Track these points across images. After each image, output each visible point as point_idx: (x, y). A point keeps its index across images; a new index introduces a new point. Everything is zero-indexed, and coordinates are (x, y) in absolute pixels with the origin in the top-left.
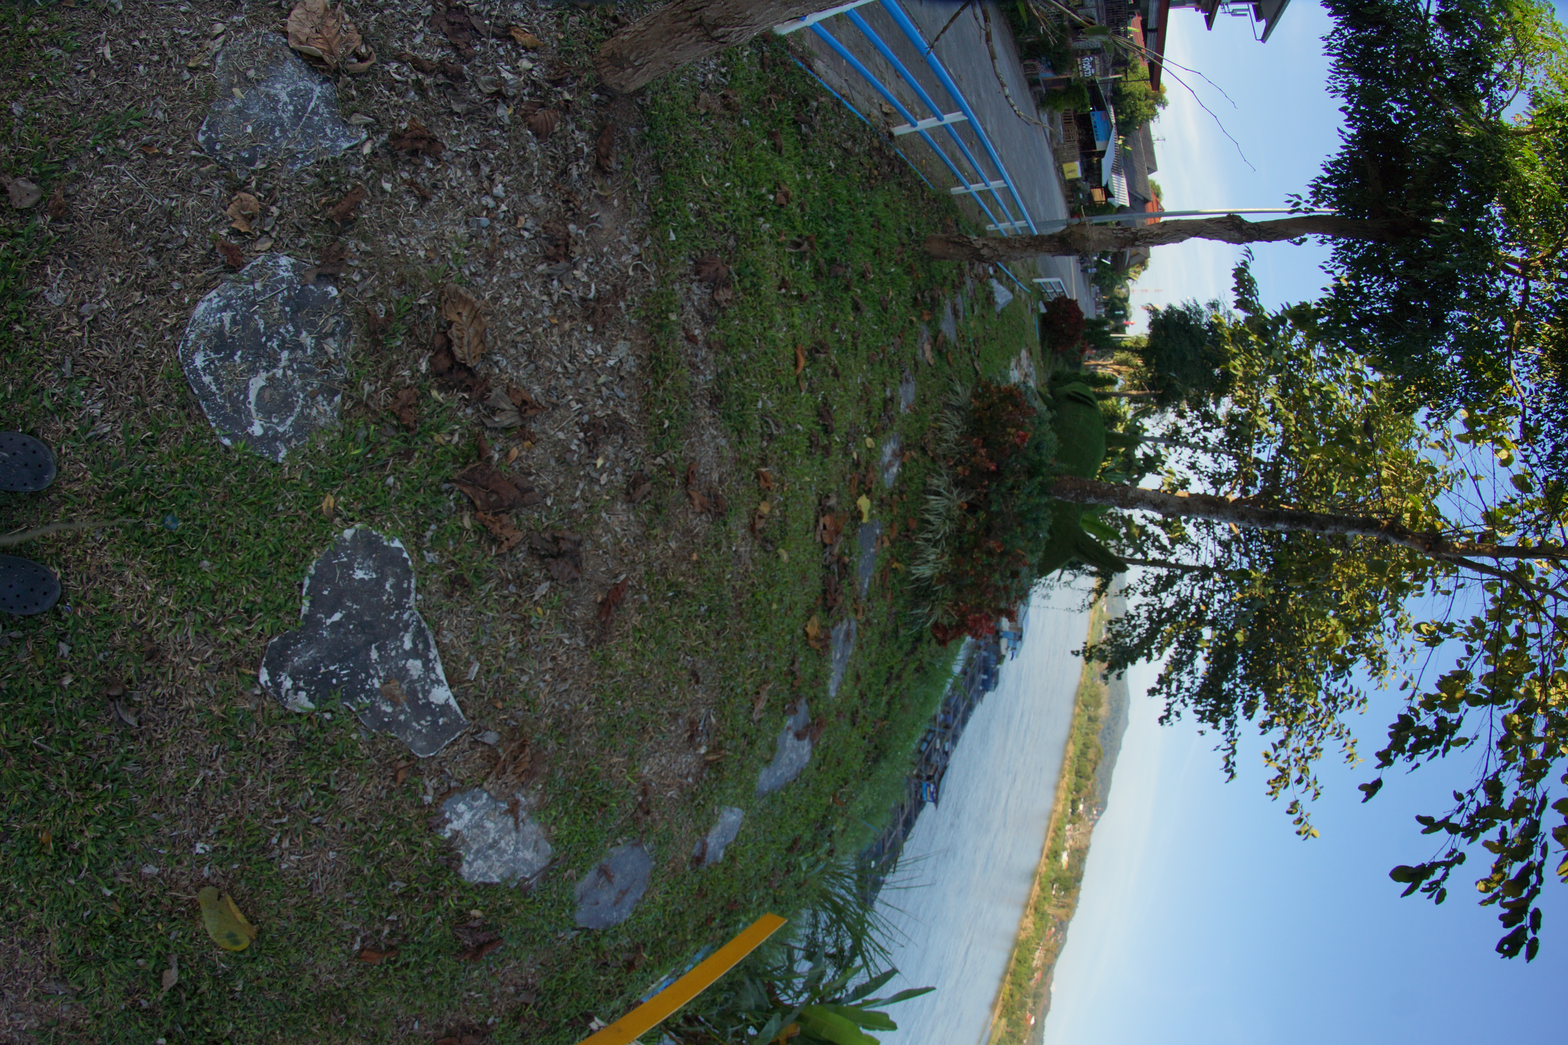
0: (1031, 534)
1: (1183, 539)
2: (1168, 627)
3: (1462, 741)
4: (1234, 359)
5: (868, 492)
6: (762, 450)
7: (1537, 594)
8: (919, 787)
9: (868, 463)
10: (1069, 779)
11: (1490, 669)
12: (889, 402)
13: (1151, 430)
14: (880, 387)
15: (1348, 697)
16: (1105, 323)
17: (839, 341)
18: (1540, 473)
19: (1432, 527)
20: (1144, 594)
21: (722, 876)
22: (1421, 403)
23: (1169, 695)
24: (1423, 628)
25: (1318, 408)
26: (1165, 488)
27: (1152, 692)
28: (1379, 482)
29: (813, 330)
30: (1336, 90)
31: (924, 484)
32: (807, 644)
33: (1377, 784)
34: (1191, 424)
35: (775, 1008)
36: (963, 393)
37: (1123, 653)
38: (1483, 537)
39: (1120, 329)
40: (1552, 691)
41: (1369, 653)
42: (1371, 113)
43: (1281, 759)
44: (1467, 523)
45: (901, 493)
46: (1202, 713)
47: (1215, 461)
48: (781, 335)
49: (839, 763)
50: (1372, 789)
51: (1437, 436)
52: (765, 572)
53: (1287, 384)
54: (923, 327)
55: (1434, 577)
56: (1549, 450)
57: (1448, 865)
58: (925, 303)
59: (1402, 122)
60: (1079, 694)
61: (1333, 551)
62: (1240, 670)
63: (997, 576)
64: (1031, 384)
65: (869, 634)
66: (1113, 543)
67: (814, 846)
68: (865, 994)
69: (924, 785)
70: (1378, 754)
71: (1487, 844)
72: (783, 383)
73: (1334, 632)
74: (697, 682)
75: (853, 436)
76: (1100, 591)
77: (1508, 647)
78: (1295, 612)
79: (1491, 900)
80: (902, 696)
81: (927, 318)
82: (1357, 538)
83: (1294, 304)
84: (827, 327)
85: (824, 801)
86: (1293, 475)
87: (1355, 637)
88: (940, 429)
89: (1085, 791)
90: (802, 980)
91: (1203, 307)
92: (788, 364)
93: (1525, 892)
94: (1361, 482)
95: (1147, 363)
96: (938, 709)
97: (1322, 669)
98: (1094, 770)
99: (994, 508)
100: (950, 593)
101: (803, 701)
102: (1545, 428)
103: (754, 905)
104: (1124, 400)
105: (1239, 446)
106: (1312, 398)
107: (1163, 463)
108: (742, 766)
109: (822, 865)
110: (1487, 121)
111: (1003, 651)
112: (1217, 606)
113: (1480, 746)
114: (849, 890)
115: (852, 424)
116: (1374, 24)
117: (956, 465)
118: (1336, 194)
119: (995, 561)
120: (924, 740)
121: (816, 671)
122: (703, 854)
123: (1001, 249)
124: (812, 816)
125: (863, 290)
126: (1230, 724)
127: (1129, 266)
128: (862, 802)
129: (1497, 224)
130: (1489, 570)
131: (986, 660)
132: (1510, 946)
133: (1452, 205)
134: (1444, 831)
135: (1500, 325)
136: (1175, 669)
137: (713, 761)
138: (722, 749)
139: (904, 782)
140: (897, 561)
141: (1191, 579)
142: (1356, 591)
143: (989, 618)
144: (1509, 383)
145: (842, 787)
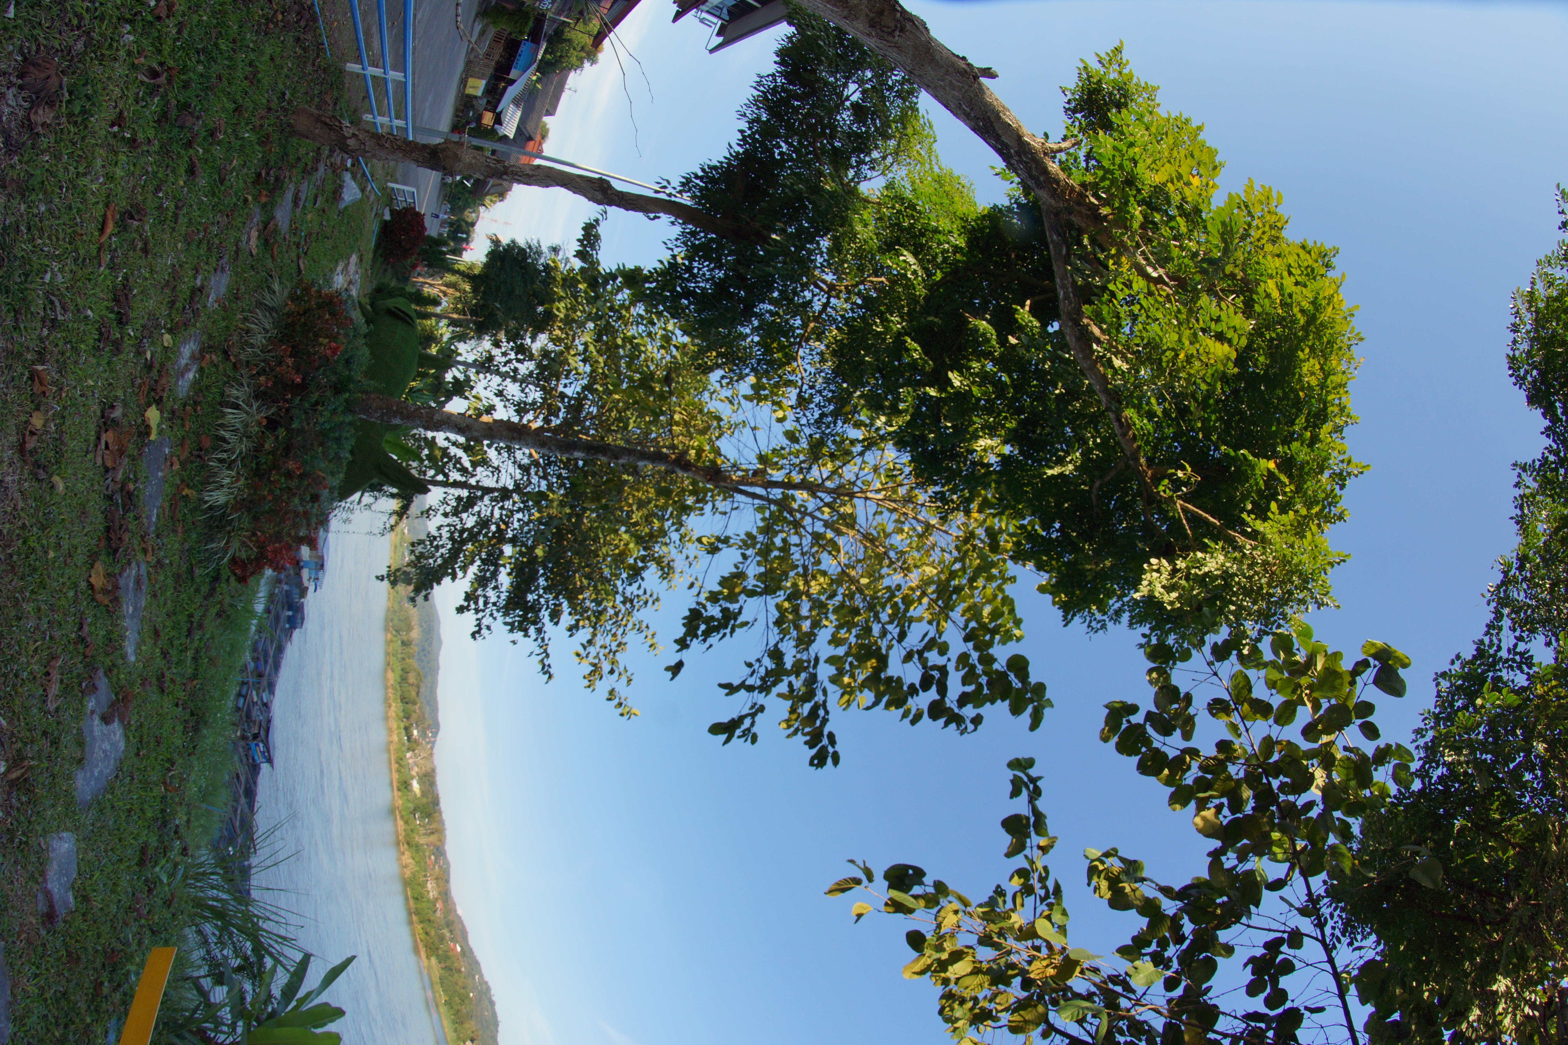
0: (332, 455)
1: (485, 462)
2: (470, 546)
3: (745, 624)
4: (559, 301)
5: (159, 402)
6: (42, 340)
7: (798, 516)
8: (248, 749)
9: (162, 365)
10: (396, 707)
11: (762, 569)
12: (198, 292)
13: (465, 355)
14: (190, 273)
15: (644, 598)
16: (445, 244)
17: (160, 208)
18: (808, 431)
19: (713, 462)
20: (446, 515)
21: (84, 926)
22: (718, 366)
23: (477, 611)
24: (705, 540)
25: (627, 356)
26: (470, 412)
27: (461, 610)
28: (671, 422)
29: (134, 187)
30: (745, 115)
31: (222, 395)
32: (93, 600)
33: (680, 665)
34: (504, 354)
36: (280, 291)
37: (428, 574)
38: (756, 473)
39: (458, 252)
40: (813, 583)
41: (659, 561)
42: (762, 143)
43: (591, 656)
44: (743, 461)
45: (196, 403)
46: (512, 624)
47: (523, 391)
48: (94, 187)
49: (158, 743)
50: (676, 669)
51: (726, 393)
52: (37, 509)
53: (604, 331)
54: (256, 209)
55: (713, 501)
56: (816, 416)
57: (753, 715)
58: (267, 182)
59: (782, 159)
60: (388, 620)
61: (625, 477)
62: (542, 582)
63: (296, 501)
64: (354, 293)
65: (162, 578)
66: (415, 464)
67: (165, 850)
68: (295, 994)
69: (253, 745)
70: (676, 641)
71: (780, 695)
72: (82, 252)
73: (626, 545)
75: (150, 331)
76: (402, 513)
77: (776, 553)
78: (590, 529)
79: (795, 733)
80: (207, 647)
81: (264, 200)
82: (647, 467)
83: (630, 266)
84: (151, 188)
85: (156, 792)
86: (594, 410)
87: (645, 549)
88: (248, 331)
89: (414, 716)
90: (227, 1009)
91: (544, 249)
92: (93, 227)
93: (818, 723)
94: (655, 422)
95: (475, 290)
96: (247, 656)
97: (618, 576)
98: (418, 693)
99: (295, 425)
100: (246, 522)
101: (101, 673)
102: (817, 400)
103: (134, 947)
104: (444, 322)
105: (547, 380)
106: (623, 347)
107: (472, 388)
108: (53, 776)
109: (181, 869)
110: (848, 184)
111: (306, 583)
112: (516, 525)
113: (760, 626)
114: (220, 889)
115: (151, 315)
116: (803, 85)
117: (258, 374)
118: (701, 189)
119: (293, 484)
120: (239, 695)
121: (109, 632)
122: (51, 906)
123: (370, 144)
124: (149, 814)
125: (206, 151)
126: (539, 631)
127: (487, 194)
128: (195, 782)
129: (821, 253)
130: (760, 497)
131: (288, 594)
132: (819, 760)
133: (791, 230)
134: (743, 691)
135: (798, 322)
136: (480, 585)
137: (18, 779)
138: (23, 759)
139: (231, 747)
140: (188, 486)
141: (492, 500)
142: (645, 511)
143: (289, 548)
144: (795, 364)
145: (169, 770)
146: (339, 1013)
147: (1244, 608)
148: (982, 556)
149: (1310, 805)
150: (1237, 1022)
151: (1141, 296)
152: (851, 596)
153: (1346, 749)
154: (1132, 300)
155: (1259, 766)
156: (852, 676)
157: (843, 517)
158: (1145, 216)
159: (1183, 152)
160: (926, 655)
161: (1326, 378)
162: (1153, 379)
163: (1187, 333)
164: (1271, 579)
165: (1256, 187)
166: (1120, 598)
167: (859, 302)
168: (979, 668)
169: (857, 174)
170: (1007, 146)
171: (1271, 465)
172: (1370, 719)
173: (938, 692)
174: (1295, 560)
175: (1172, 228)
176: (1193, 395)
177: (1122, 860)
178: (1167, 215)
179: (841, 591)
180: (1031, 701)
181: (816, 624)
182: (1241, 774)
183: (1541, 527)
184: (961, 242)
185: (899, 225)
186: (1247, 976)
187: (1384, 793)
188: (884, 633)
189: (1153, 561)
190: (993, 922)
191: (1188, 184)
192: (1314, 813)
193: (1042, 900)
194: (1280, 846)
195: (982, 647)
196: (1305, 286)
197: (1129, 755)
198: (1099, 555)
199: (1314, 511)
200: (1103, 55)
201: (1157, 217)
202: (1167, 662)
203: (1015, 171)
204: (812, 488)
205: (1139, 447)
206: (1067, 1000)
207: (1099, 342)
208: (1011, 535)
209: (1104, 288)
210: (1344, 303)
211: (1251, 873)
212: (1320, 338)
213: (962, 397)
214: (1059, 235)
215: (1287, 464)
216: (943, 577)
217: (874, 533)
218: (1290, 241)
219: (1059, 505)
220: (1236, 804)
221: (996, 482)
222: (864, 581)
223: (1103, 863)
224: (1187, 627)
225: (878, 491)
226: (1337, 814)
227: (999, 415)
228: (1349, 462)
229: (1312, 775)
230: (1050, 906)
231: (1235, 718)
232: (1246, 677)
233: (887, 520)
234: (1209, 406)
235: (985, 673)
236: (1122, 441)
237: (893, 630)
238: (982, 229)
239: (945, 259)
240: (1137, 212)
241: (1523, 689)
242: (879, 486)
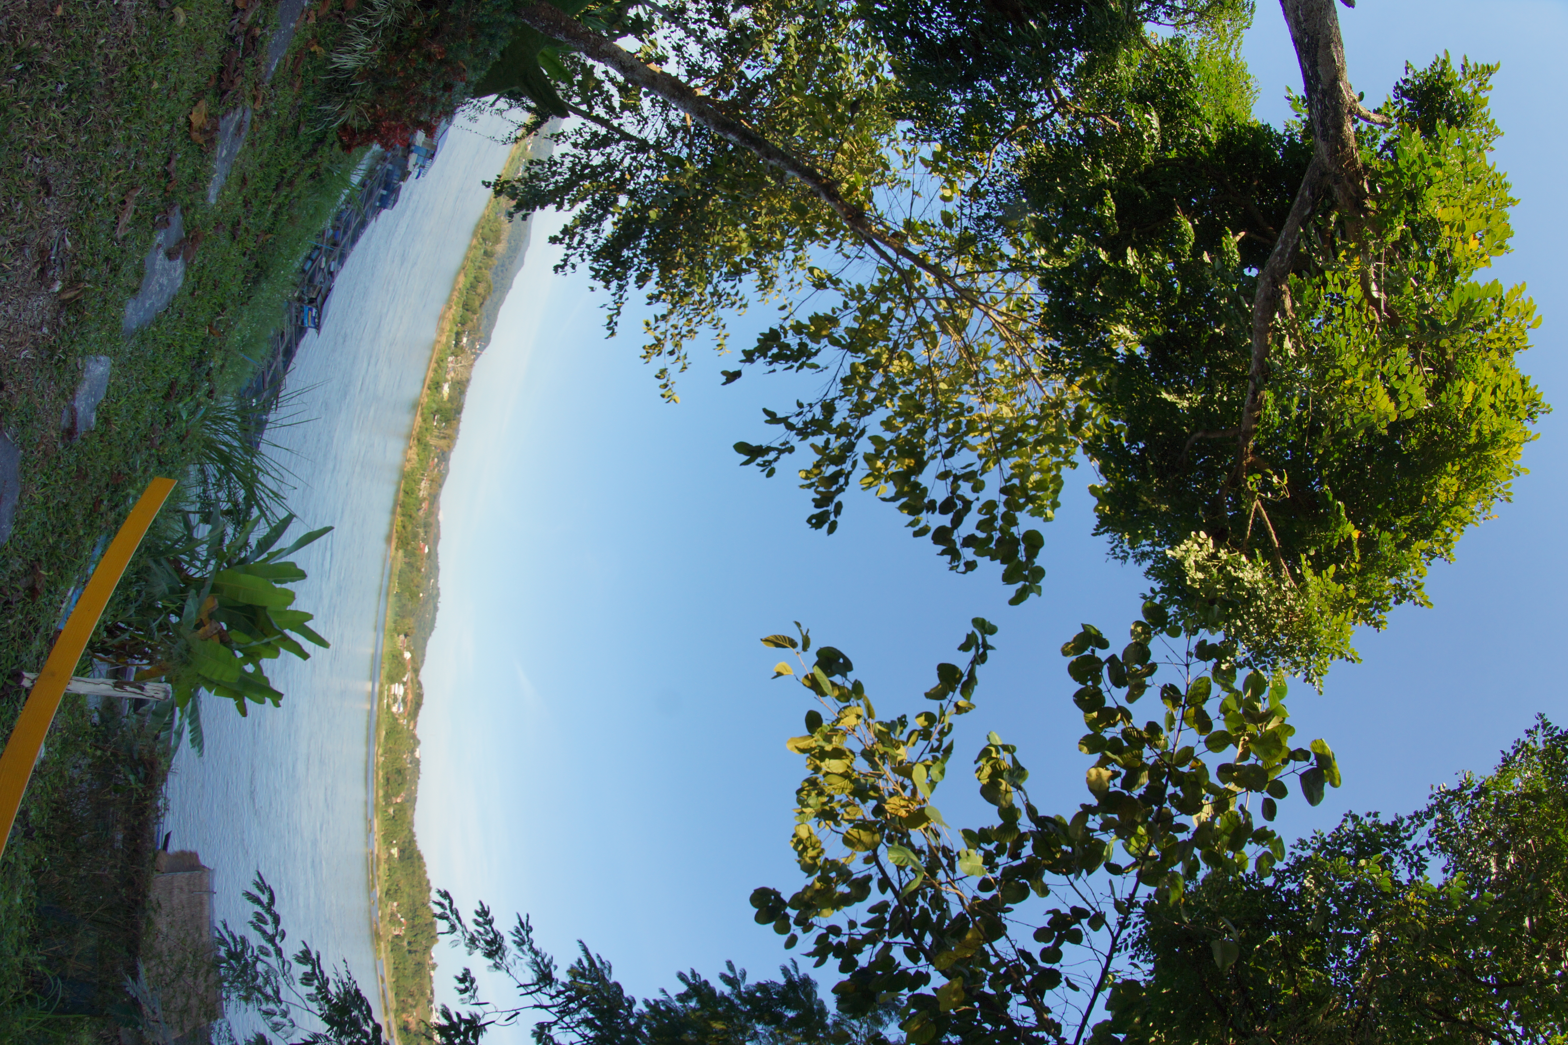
0: (480, 50)
1: (635, 109)
2: (587, 183)
3: (817, 367)
7: (915, 294)
8: (300, 311)
10: (456, 311)
11: (856, 326)
15: (733, 298)
18: (965, 222)
19: (861, 205)
20: (575, 145)
21: (99, 447)
22: (911, 118)
23: (569, 247)
24: (816, 272)
25: (824, 65)
26: (640, 55)
27: (554, 240)
28: (838, 148)
32: (188, 137)
33: (737, 375)
34: (699, 12)
35: (187, 585)
37: (535, 195)
38: (896, 234)
40: (896, 362)
41: (764, 271)
43: (659, 330)
44: (890, 218)
46: (597, 272)
47: (702, 55)
49: (216, 286)
50: (732, 377)
51: (908, 148)
53: (812, 31)
55: (843, 240)
56: (982, 213)
57: (781, 452)
60: (479, 226)
61: (769, 179)
62: (643, 243)
63: (428, 85)
65: (265, 128)
66: (563, 86)
67: (192, 388)
68: (269, 548)
69: (306, 309)
70: (744, 352)
71: (813, 446)
73: (740, 242)
74: (48, 194)
76: (531, 129)
77: (876, 317)
78: (711, 212)
79: (810, 486)
80: (291, 205)
82: (794, 179)
85: (200, 333)
86: (767, 103)
87: (756, 254)
89: (470, 325)
90: (205, 546)
93: (834, 488)
94: (823, 140)
96: (328, 223)
97: (718, 268)
98: (482, 304)
99: (451, 10)
100: (369, 93)
101: (177, 210)
102: (990, 199)
103: (139, 472)
105: (733, 54)
106: (824, 55)
107: (652, 32)
108: (105, 301)
109: (203, 409)
110: (1135, 15)
111: (410, 167)
112: (641, 180)
113: (828, 375)
114: (233, 435)
119: (430, 67)
120: (309, 258)
121: (196, 171)
122: (74, 423)
124: (187, 353)
126: (621, 287)
128: (240, 330)
129: (1070, 66)
130: (889, 259)
131: (389, 174)
132: (817, 521)
133: (1053, 27)
134: (782, 426)
135: (1011, 117)
136: (582, 224)
137: (70, 299)
138: (80, 281)
139: (285, 306)
140: (319, 43)
141: (626, 148)
142: (773, 219)
143: (405, 128)
144: (987, 155)
145: (218, 314)
146: (302, 575)
147: (1248, 631)
148: (1059, 428)
149: (1183, 828)
150: (1012, 951)
151: (1349, 304)
152: (924, 393)
153: (1241, 807)
154: (1338, 301)
155: (1168, 766)
156: (886, 464)
157: (955, 318)
158: (1403, 237)
159: (1482, 208)
160: (960, 482)
161: (1454, 504)
162: (1309, 382)
163: (1367, 366)
164: (1286, 625)
165: (1524, 295)
166: (1153, 544)
167: (1082, 132)
168: (999, 523)
169: (1149, 11)
170: (1318, 79)
171: (1355, 534)
172: (1276, 801)
173: (952, 521)
174: (1316, 627)
175: (1420, 268)
176: (1333, 424)
177: (1014, 760)
178: (1424, 252)
179: (917, 383)
180: (1025, 579)
181: (879, 400)
182: (1150, 762)
183: (1517, 782)
184: (1213, 138)
185: (1163, 84)
186: (1043, 921)
187: (1241, 866)
188: (935, 442)
189: (1203, 534)
190: (883, 743)
191: (1465, 241)
192: (1181, 837)
193: (932, 750)
194: (1138, 841)
195: (1013, 506)
196: (1498, 415)
197: (1076, 679)
198: (1161, 496)
199: (1360, 601)
200: (1471, 64)
201: (1415, 247)
202: (1155, 626)
203: (1310, 107)
204: (941, 277)
205: (1256, 430)
206: (901, 844)
207: (1283, 314)
208: (1096, 426)
209: (1321, 272)
210: (1519, 458)
211: (1102, 844)
212: (1475, 468)
213: (1127, 278)
214: (1312, 194)
215: (1368, 545)
216: (1015, 424)
217: (976, 349)
218: (1516, 366)
219: (1154, 429)
220: (1130, 782)
221: (1111, 371)
222: (943, 386)
223: (998, 752)
224: (1192, 610)
225: (1001, 314)
226: (1197, 852)
227: (1151, 315)
228: (1419, 588)
229: (1202, 805)
230: (935, 759)
231: (1178, 713)
232: (1209, 688)
233: (994, 345)
234: (1340, 443)
235: (1001, 529)
236: (1246, 414)
237: (945, 444)
238: (1241, 139)
239: (1188, 144)
240: (1400, 227)
241: (1399, 884)
242: (1004, 309)
